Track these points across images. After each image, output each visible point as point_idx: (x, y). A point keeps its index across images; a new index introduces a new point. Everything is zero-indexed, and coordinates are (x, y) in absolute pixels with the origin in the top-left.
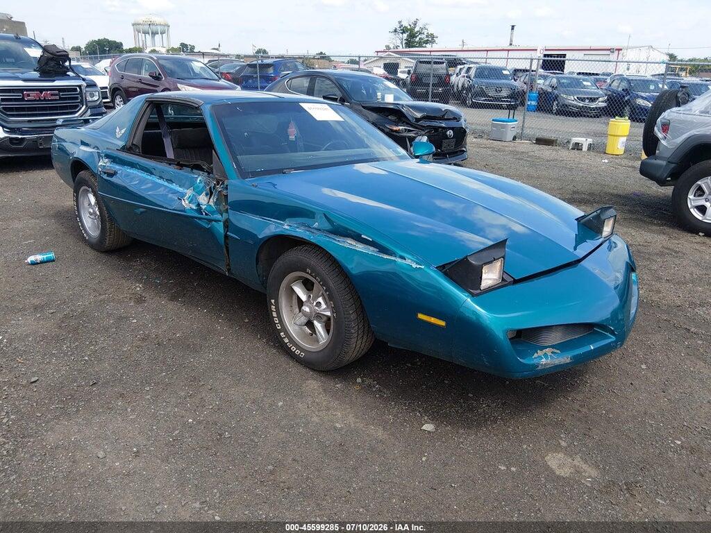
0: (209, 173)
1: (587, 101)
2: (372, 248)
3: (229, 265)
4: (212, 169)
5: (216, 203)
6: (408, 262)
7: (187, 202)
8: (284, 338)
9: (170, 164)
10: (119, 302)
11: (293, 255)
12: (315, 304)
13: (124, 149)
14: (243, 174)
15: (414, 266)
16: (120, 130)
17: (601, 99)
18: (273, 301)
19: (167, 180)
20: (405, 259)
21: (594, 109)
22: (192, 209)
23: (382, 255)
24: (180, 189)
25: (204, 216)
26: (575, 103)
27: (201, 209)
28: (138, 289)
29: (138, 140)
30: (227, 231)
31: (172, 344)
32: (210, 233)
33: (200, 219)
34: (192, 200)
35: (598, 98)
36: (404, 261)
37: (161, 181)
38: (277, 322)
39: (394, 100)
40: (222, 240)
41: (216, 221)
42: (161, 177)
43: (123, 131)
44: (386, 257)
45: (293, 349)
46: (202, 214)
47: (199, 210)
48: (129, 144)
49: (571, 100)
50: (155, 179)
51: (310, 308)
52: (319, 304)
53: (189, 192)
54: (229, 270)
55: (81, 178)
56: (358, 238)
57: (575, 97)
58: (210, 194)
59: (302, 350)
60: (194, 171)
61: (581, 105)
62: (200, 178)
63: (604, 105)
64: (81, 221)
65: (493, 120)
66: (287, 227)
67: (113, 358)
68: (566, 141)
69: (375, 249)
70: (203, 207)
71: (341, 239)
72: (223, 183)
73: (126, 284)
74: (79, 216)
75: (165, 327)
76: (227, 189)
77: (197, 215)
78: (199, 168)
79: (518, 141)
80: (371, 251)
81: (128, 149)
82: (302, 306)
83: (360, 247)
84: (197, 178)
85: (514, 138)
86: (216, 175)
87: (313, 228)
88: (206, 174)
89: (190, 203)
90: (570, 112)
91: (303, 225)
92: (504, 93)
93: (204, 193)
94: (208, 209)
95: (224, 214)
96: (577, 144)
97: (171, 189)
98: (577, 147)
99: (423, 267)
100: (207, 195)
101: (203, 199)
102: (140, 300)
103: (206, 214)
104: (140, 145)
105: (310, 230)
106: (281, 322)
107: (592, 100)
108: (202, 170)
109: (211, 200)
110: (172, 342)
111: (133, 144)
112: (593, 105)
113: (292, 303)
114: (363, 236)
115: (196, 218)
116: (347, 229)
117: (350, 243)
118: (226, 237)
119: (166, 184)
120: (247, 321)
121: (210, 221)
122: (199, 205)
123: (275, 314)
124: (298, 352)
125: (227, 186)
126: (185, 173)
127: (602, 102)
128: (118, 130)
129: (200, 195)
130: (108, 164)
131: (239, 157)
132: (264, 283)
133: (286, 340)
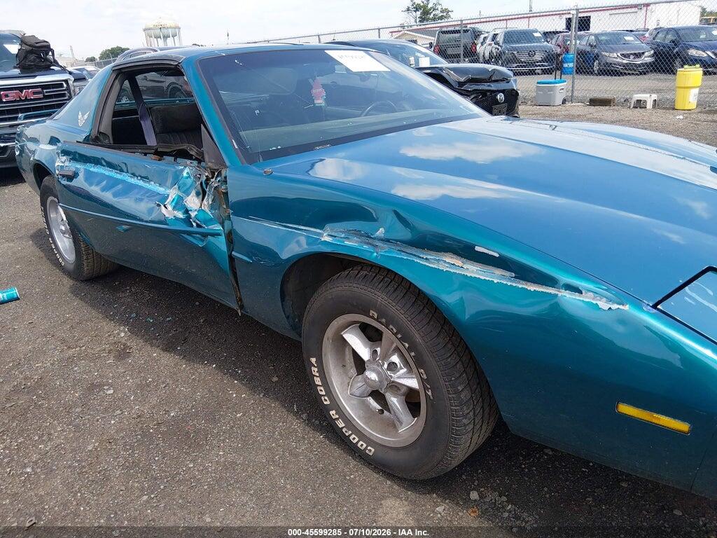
0: (200, 161)
1: (632, 57)
2: (499, 272)
3: (241, 300)
4: (202, 154)
5: (212, 207)
6: (587, 298)
7: (170, 208)
8: (337, 419)
9: (146, 154)
10: (95, 358)
11: (341, 287)
12: (386, 366)
13: (87, 140)
14: (251, 156)
15: (603, 305)
16: (83, 115)
17: (646, 54)
18: (313, 360)
19: (143, 178)
20: (581, 292)
21: (639, 65)
22: (177, 219)
23: (521, 285)
24: (161, 190)
25: (195, 228)
26: (619, 60)
27: (189, 217)
28: (123, 334)
29: (106, 126)
30: (233, 250)
31: (163, 433)
32: (206, 253)
33: (189, 233)
34: (176, 204)
35: (643, 53)
36: (576, 296)
37: (134, 181)
38: (323, 393)
39: (431, 64)
40: (226, 265)
41: (213, 235)
42: (134, 175)
43: (86, 117)
44: (532, 288)
45: (354, 439)
46: (192, 226)
47: (188, 220)
48: (95, 133)
49: (615, 57)
50: (126, 177)
51: (379, 374)
52: (392, 366)
53: (173, 193)
54: (242, 307)
55: (46, 186)
56: (468, 252)
57: (619, 54)
58: (202, 194)
59: (369, 441)
60: (179, 160)
61: (625, 62)
62: (187, 170)
63: (649, 60)
64: (54, 242)
65: (538, 83)
66: (329, 238)
67: (70, 467)
68: (622, 100)
69: (508, 274)
70: (193, 214)
71: (432, 256)
72: (220, 174)
73: (107, 326)
74: (51, 236)
75: (154, 400)
76: (225, 182)
77: (185, 228)
78: (184, 155)
79: (568, 104)
80: (495, 276)
81: (94, 140)
82: (364, 370)
83: (473, 270)
84: (182, 171)
85: (564, 102)
86: (210, 162)
87: (374, 239)
88: (195, 163)
89: (174, 208)
90: (612, 71)
91: (357, 233)
92: (538, 57)
93: (193, 193)
94: (201, 216)
95: (227, 223)
96: (639, 101)
97: (149, 190)
98: (640, 104)
99: (627, 308)
100: (198, 194)
101: (193, 202)
102: (122, 353)
103: (198, 226)
104: (109, 133)
105: (371, 241)
106: (329, 393)
107: (638, 55)
108: (189, 157)
109: (205, 202)
110: (163, 429)
111: (100, 133)
112: (639, 61)
113: (344, 359)
114: (477, 249)
115: (185, 232)
116: (444, 237)
117: (449, 263)
118: (231, 258)
119: (141, 183)
120: (275, 379)
121: (205, 235)
122: (187, 211)
123: (318, 381)
124: (362, 445)
125: (226, 177)
126: (167, 164)
127: (649, 56)
128: (80, 117)
129: (188, 195)
130: (67, 164)
131: (242, 133)
132: (297, 327)
133: (341, 424)
